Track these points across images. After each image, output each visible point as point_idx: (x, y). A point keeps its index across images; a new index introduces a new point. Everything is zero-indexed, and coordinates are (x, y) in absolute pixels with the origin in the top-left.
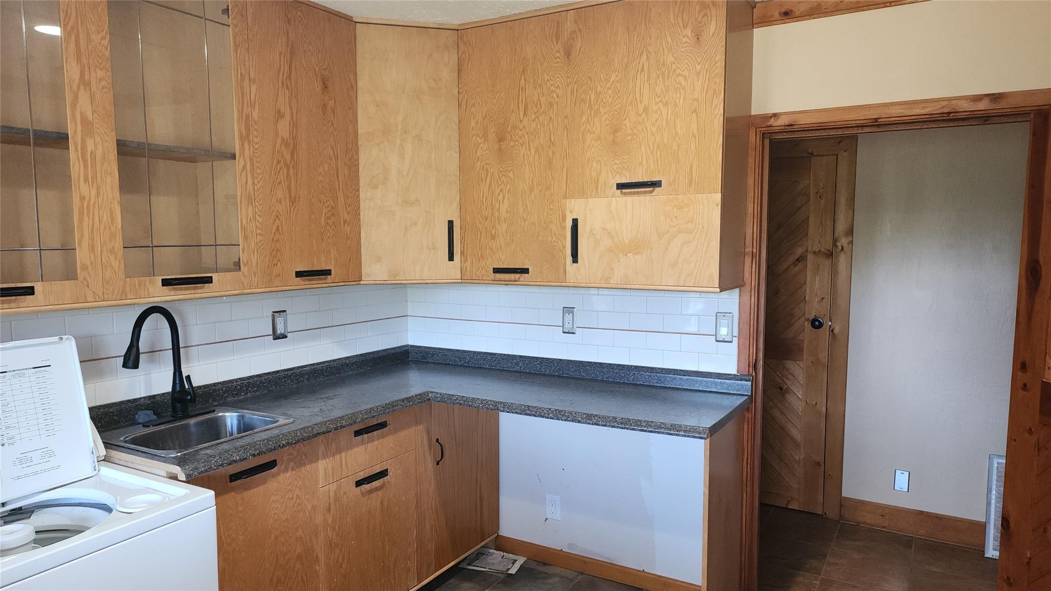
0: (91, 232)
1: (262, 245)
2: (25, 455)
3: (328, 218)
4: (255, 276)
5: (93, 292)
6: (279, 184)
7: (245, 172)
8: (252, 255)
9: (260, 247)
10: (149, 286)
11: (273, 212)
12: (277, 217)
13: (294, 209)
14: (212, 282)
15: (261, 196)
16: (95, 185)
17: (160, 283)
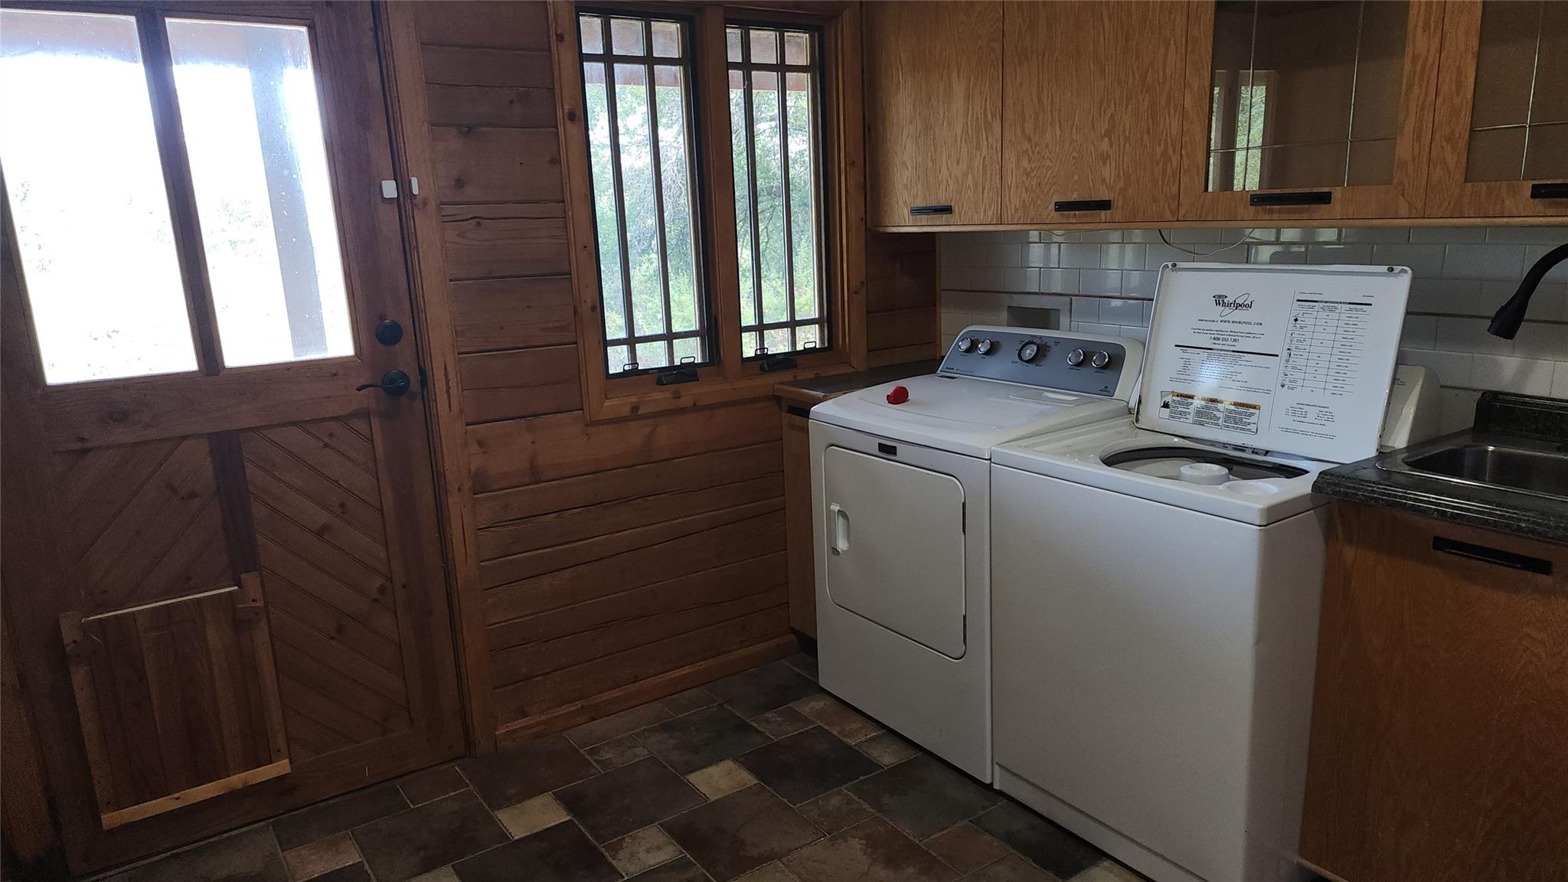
0: (1421, 108)
2: (1301, 406)
5: (1410, 203)
10: (1506, 197)
16: (1439, 33)
17: (1528, 193)
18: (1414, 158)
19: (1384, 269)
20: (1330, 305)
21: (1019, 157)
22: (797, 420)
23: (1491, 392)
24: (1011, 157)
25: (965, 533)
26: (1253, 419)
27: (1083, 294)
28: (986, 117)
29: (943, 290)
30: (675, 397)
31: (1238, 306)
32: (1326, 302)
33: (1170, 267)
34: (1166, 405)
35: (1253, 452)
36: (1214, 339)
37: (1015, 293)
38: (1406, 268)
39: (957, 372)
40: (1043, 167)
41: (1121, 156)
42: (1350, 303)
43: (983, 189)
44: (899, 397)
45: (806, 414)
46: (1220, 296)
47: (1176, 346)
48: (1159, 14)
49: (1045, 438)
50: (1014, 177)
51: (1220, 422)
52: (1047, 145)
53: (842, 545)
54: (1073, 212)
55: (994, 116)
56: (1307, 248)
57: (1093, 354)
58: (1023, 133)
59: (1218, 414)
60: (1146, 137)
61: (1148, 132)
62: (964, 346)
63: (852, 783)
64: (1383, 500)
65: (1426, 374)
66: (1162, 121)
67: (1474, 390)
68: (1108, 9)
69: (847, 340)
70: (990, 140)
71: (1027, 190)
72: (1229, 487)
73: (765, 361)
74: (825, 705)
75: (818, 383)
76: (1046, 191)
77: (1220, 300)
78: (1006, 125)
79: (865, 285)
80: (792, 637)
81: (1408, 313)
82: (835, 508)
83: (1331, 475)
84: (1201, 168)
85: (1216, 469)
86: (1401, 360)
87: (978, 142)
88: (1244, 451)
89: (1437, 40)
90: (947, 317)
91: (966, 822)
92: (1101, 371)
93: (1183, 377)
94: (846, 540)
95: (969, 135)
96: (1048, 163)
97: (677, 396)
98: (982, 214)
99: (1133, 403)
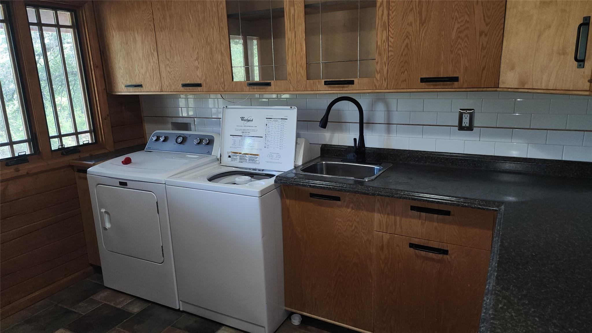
0: (292, 56)
1: (393, 58)
2: (271, 154)
3: (461, 32)
4: (385, 80)
5: (293, 86)
6: (411, 10)
7: (382, 7)
8: (384, 66)
9: (390, 60)
10: (318, 85)
11: (403, 33)
12: (407, 37)
13: (423, 30)
14: (353, 84)
15: (393, 23)
16: (294, 32)
17: (323, 83)
18: (292, 72)
19: (289, 107)
20: (276, 119)
21: (165, 67)
22: (82, 174)
23: (324, 144)
24: (162, 66)
25: (159, 214)
26: (257, 159)
27: (198, 117)
28: (151, 50)
29: (145, 116)
30: (16, 171)
31: (249, 121)
32: (275, 119)
33: (225, 107)
34: (229, 157)
35: (259, 170)
36: (242, 132)
37: (173, 117)
38: (296, 107)
39: (152, 149)
40: (175, 71)
41: (203, 67)
42: (281, 119)
43: (154, 78)
44: (127, 162)
45: (85, 172)
46: (243, 117)
47: (231, 135)
48: (209, 18)
49: (186, 173)
50: (165, 74)
51: (247, 161)
52: (175, 62)
53: (108, 225)
54: (188, 88)
55: (154, 50)
56: (268, 100)
57: (203, 139)
58: (166, 58)
59: (247, 158)
60: (210, 61)
61: (211, 59)
62: (154, 138)
63: (120, 324)
64: (294, 183)
65: (305, 140)
66: (215, 56)
67: (320, 144)
68: (191, 14)
69: (104, 139)
70: (154, 60)
71: (170, 79)
72: (249, 185)
73: (64, 151)
74: (107, 294)
75: (91, 158)
76: (177, 80)
77: (242, 119)
78: (159, 54)
79: (109, 116)
80: (91, 268)
81: (298, 121)
82: (103, 210)
83: (280, 177)
84: (230, 72)
85: (247, 178)
86: (298, 136)
87: (149, 60)
88: (256, 170)
89: (294, 33)
90: (147, 127)
91: (169, 327)
92: (206, 145)
93: (233, 146)
94: (110, 223)
95: (145, 57)
96: (177, 69)
97: (17, 170)
98: (154, 87)
99: (219, 157)
